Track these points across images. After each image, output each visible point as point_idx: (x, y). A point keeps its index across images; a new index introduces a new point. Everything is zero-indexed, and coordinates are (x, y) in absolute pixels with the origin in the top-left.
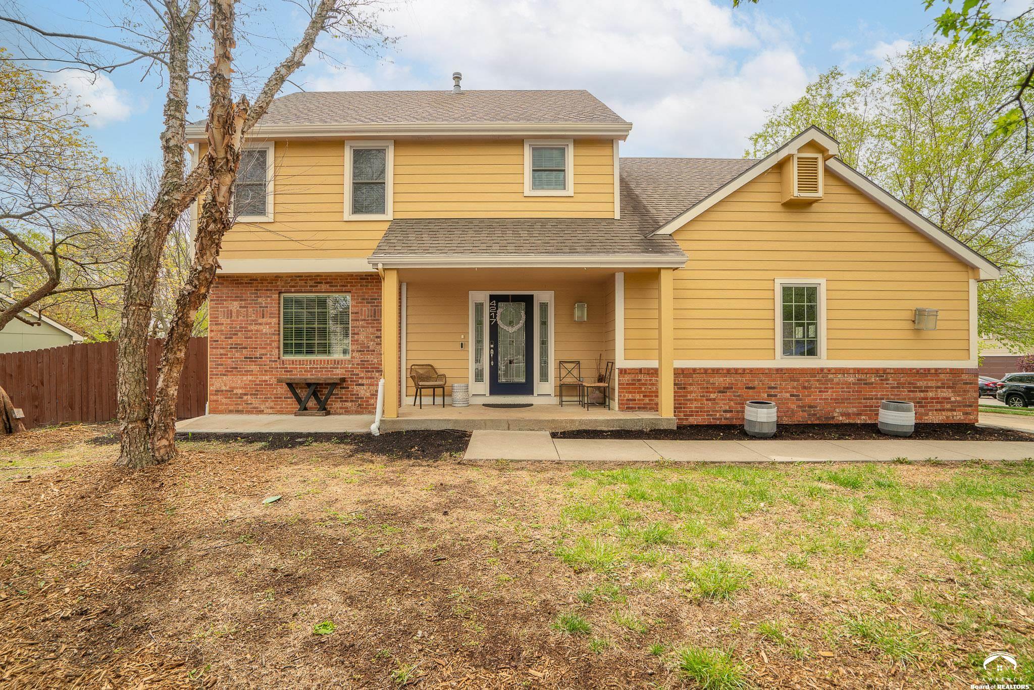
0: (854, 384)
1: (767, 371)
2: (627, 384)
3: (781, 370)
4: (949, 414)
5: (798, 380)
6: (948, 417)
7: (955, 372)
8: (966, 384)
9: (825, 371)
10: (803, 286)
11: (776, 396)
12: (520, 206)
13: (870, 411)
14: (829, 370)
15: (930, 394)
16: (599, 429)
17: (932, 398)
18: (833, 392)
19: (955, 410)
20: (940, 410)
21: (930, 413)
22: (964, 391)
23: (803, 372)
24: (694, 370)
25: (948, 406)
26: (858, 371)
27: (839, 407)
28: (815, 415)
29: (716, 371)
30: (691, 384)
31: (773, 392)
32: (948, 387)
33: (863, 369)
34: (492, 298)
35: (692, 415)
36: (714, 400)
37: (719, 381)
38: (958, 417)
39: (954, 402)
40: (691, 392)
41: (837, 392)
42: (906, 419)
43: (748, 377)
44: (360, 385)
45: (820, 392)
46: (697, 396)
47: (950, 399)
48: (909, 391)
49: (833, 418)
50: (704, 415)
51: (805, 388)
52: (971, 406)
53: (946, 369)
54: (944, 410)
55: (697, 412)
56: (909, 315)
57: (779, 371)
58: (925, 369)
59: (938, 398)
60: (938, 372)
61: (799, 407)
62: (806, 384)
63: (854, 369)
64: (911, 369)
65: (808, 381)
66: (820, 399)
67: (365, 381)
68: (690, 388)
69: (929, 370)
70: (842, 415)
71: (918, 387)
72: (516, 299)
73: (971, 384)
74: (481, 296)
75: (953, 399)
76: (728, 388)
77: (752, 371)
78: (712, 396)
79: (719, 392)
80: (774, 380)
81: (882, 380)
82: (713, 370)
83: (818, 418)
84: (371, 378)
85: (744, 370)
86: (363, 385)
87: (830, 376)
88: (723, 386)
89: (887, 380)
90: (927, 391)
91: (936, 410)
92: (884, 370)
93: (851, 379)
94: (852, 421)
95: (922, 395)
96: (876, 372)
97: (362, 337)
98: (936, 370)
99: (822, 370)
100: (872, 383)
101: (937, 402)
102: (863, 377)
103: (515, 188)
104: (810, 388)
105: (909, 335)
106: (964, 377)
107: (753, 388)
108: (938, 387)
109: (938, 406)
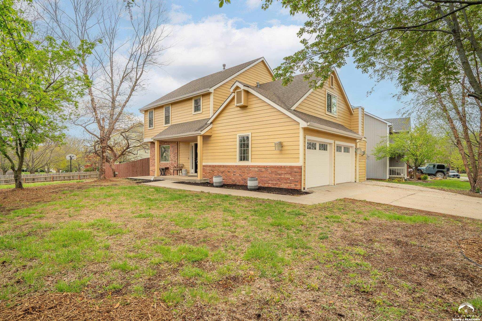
0: (257, 171)
4: (289, 185)
6: (289, 186)
7: (291, 167)
8: (296, 172)
10: (245, 136)
11: (235, 175)
12: (192, 118)
13: (263, 182)
15: (282, 176)
17: (283, 178)
19: (291, 184)
21: (283, 184)
22: (295, 176)
25: (289, 181)
26: (259, 167)
29: (220, 166)
31: (235, 173)
32: (289, 174)
37: (222, 169)
38: (293, 186)
39: (291, 180)
40: (215, 173)
47: (290, 178)
48: (275, 175)
51: (243, 172)
52: (297, 182)
53: (288, 166)
54: (287, 183)
57: (236, 166)
59: (285, 178)
60: (285, 167)
61: (241, 179)
64: (276, 166)
68: (215, 172)
69: (282, 166)
73: (298, 172)
74: (193, 144)
76: (223, 172)
77: (229, 166)
86: (172, 169)
87: (251, 168)
89: (268, 170)
90: (281, 175)
91: (285, 183)
93: (257, 170)
95: (280, 176)
96: (265, 167)
98: (284, 166)
99: (248, 166)
100: (263, 171)
101: (285, 180)
102: (260, 169)
103: (190, 113)
105: (277, 152)
106: (295, 169)
107: (229, 172)
108: (285, 174)
109: (285, 181)
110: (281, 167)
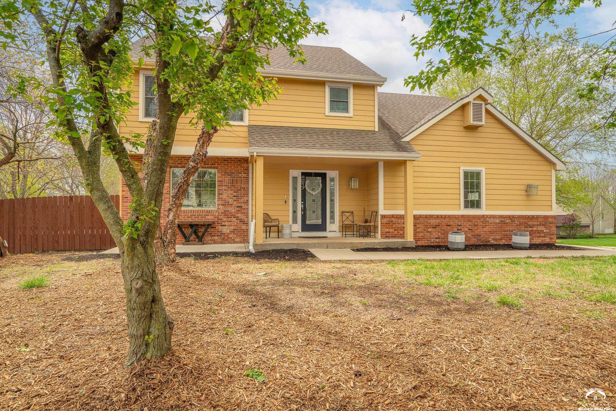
0: (499, 223)
1: (456, 217)
2: (386, 223)
3: (464, 216)
4: (543, 239)
5: (472, 222)
6: (542, 241)
7: (546, 217)
8: (551, 223)
9: (485, 216)
10: (474, 171)
11: (461, 230)
12: (323, 121)
13: (507, 237)
14: (487, 216)
15: (535, 229)
16: (375, 247)
17: (535, 231)
18: (489, 228)
19: (546, 237)
20: (539, 237)
21: (535, 238)
22: (550, 227)
23: (475, 217)
24: (420, 216)
25: (543, 235)
26: (501, 217)
27: (492, 236)
28: (480, 240)
29: (431, 216)
30: (418, 224)
31: (459, 227)
32: (543, 225)
33: (503, 216)
34: (303, 174)
35: (419, 241)
36: (430, 232)
37: (433, 222)
38: (547, 241)
39: (545, 233)
40: (419, 228)
41: (491, 227)
42: (525, 240)
43: (447, 220)
44: (223, 226)
45: (483, 227)
46: (422, 230)
47: (543, 231)
48: (525, 227)
49: (489, 241)
50: (425, 241)
51: (475, 225)
52: (553, 235)
53: (541, 216)
54: (541, 237)
55: (422, 239)
56: (524, 187)
57: (463, 216)
58: (532, 216)
59: (538, 231)
60: (538, 217)
61: (473, 236)
62: (476, 223)
63: (499, 216)
64: (525, 216)
65: (477, 222)
66: (483, 231)
67: (226, 223)
69: (534, 216)
70: (494, 239)
71: (529, 225)
72: (317, 175)
73: (553, 223)
74: (296, 173)
75: (545, 231)
76: (437, 226)
77: (450, 217)
78: (430, 230)
79: (433, 228)
80: (460, 221)
81: (512, 221)
82: (430, 216)
83: (482, 242)
84: (230, 221)
85: (445, 216)
86: (225, 226)
87: (487, 219)
88: (435, 224)
89: (514, 221)
90: (533, 227)
91: (537, 237)
92: (513, 216)
93: (497, 221)
94: (498, 243)
95: (531, 229)
96: (509, 217)
97: (224, 196)
98: (537, 216)
99: (483, 216)
100: (507, 223)
101: (537, 233)
102: (503, 220)
103: (321, 110)
104: (478, 225)
105: (524, 198)
106: (550, 220)
107: (450, 226)
108: (538, 225)
109: (538, 235)
110: (532, 217)
